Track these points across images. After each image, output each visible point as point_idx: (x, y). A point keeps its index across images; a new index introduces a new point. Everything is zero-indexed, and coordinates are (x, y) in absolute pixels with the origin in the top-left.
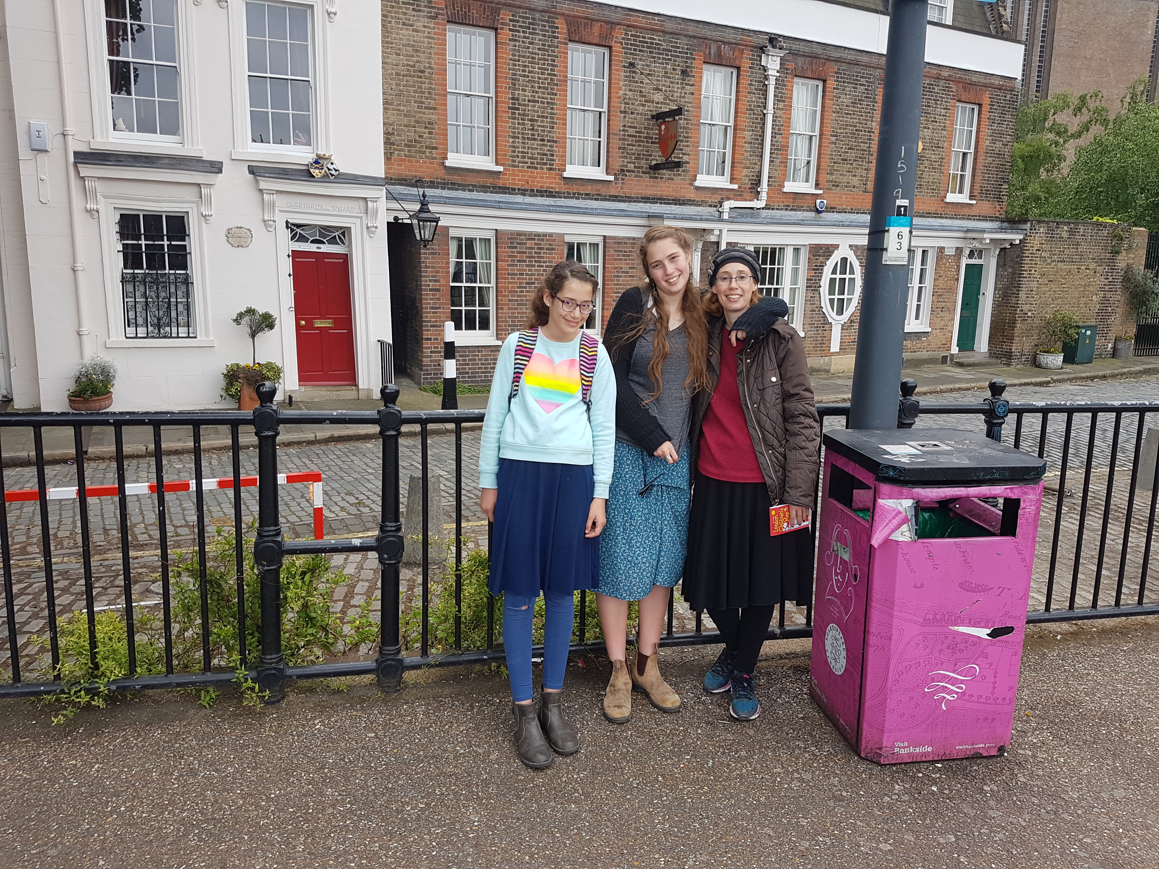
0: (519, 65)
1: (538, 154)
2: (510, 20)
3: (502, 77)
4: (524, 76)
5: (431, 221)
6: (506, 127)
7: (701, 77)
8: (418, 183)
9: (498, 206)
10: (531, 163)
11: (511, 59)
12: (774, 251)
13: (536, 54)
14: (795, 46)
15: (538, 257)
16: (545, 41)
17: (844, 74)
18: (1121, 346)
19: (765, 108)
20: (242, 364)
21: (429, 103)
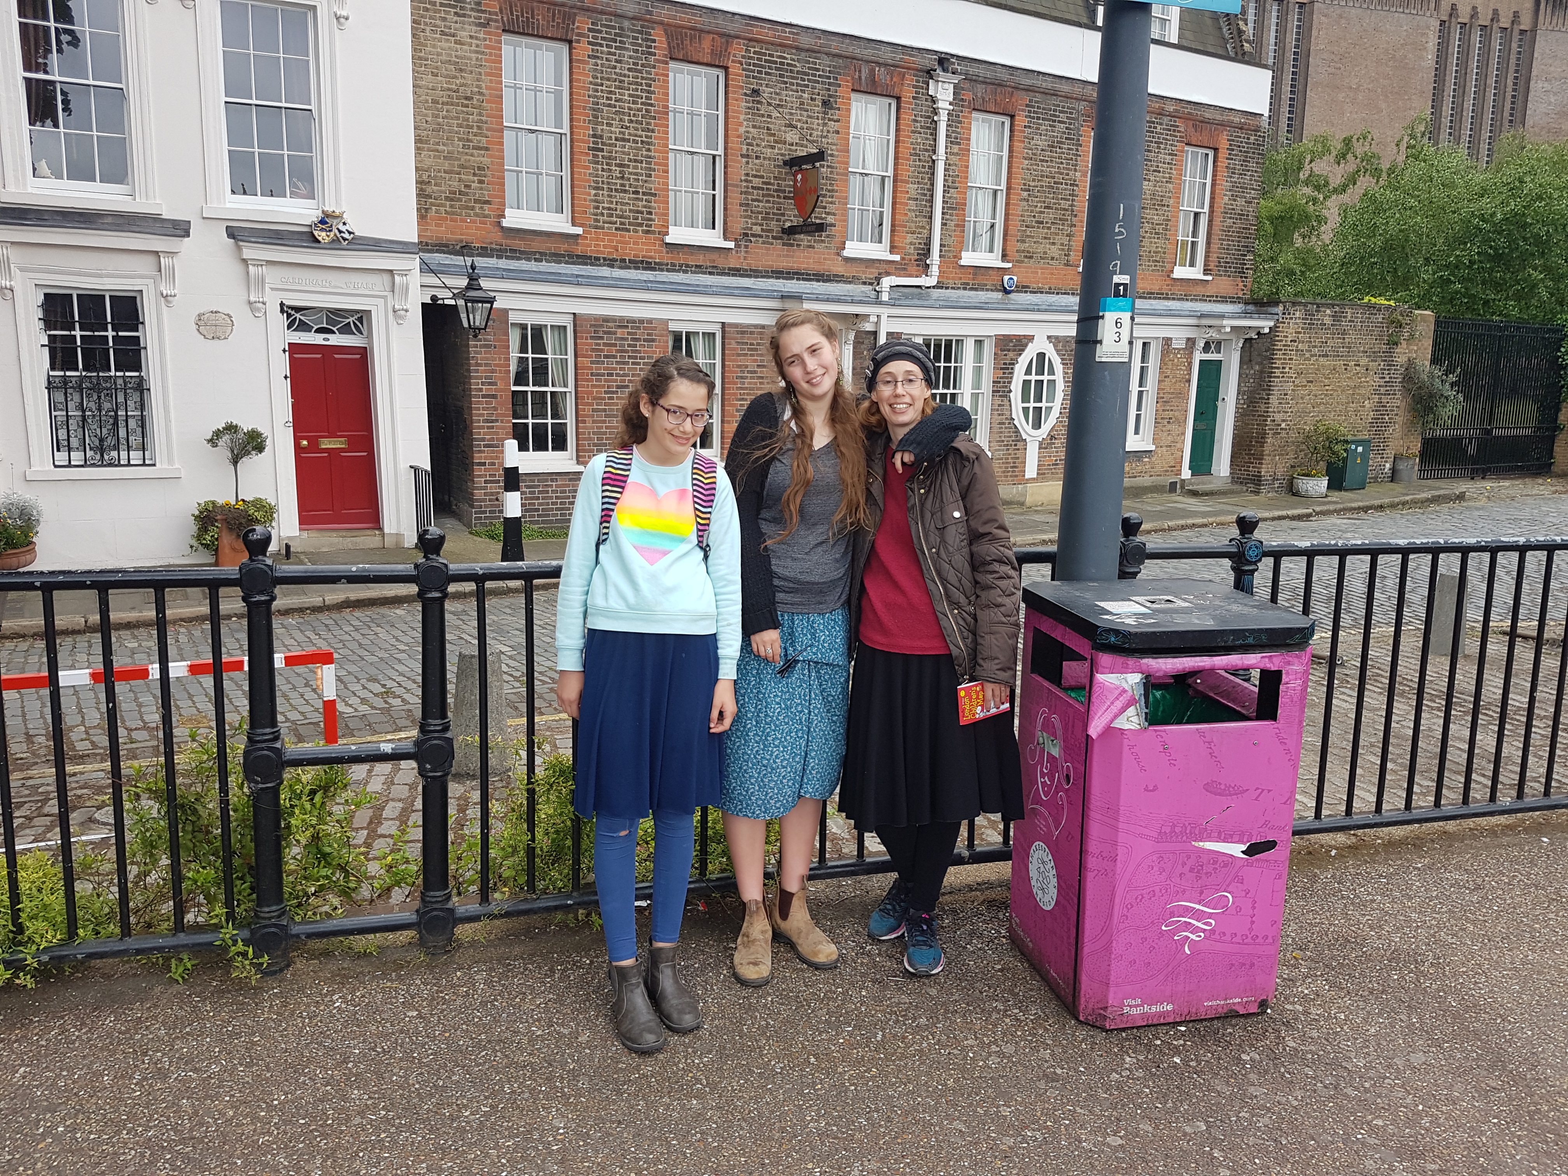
0: (602, 91)
1: (630, 211)
2: (590, 30)
3: (579, 107)
4: (609, 105)
5: (483, 302)
6: (585, 174)
7: (849, 110)
8: (464, 250)
9: (577, 281)
10: (621, 223)
11: (591, 83)
12: (949, 344)
13: (625, 76)
14: (973, 70)
15: (633, 351)
16: (637, 58)
17: (1038, 107)
18: (1401, 466)
19: (934, 152)
20: (221, 501)
21: (479, 142)
